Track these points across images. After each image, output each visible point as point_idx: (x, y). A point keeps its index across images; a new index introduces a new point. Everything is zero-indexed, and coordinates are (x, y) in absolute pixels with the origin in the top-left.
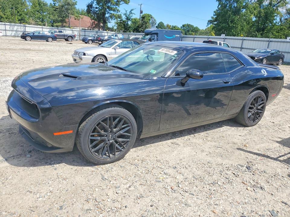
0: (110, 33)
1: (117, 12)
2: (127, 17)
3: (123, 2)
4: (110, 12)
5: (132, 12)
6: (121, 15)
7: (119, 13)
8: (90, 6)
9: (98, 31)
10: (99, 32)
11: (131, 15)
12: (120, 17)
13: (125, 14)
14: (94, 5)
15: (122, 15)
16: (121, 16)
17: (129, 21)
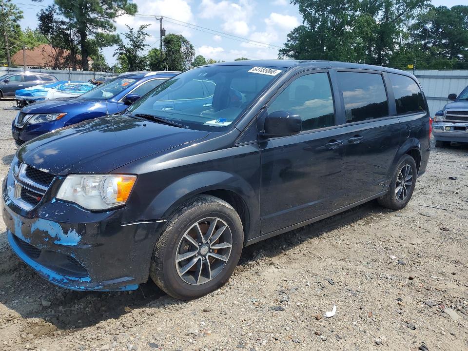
0: (99, 75)
1: (110, 31)
2: (134, 43)
3: (124, 12)
4: (95, 31)
5: (144, 31)
6: (118, 36)
7: (114, 33)
8: (46, 19)
9: (72, 72)
10: (74, 74)
11: (141, 38)
12: (116, 40)
13: (129, 36)
14: (55, 17)
15: (122, 37)
16: (119, 38)
17: (138, 50)
